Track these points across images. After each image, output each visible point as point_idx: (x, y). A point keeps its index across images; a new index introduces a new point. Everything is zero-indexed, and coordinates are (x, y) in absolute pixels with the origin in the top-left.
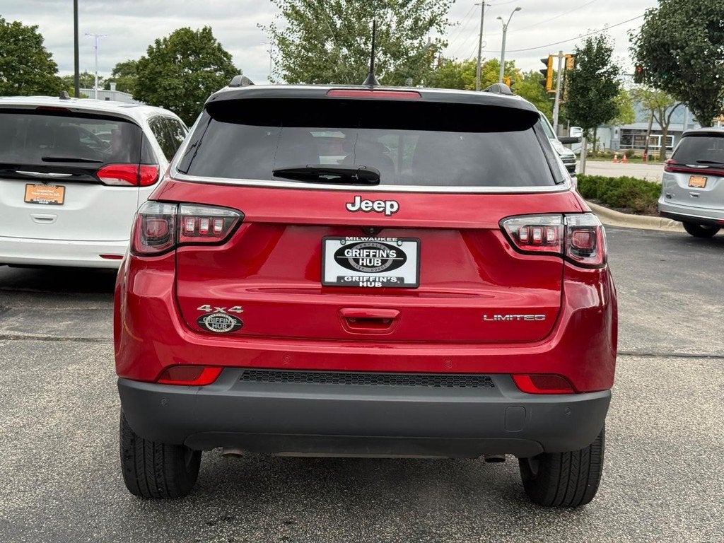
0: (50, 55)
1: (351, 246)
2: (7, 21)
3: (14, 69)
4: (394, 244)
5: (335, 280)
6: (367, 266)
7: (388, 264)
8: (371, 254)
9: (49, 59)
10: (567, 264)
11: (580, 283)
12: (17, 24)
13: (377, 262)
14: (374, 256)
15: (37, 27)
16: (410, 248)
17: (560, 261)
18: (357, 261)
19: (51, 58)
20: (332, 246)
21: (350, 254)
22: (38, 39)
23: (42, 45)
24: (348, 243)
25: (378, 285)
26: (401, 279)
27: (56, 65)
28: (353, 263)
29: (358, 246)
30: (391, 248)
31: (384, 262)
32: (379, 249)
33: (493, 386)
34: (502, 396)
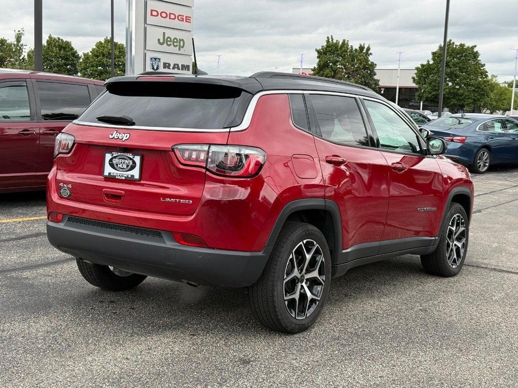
0: (484, 65)
1: (115, 157)
2: (456, 44)
3: (457, 76)
4: (131, 157)
5: (107, 174)
6: (121, 168)
7: (129, 167)
8: (123, 162)
9: (482, 68)
10: (208, 173)
11: (233, 186)
12: (462, 46)
13: (125, 166)
14: (124, 163)
15: (475, 46)
16: (137, 159)
17: (204, 171)
18: (117, 165)
19: (484, 68)
20: (108, 157)
21: (115, 161)
22: (476, 55)
23: (478, 59)
24: (114, 155)
25: (124, 178)
26: (133, 176)
27: (487, 72)
28: (115, 166)
29: (118, 157)
30: (131, 159)
31: (127, 166)
32: (126, 159)
33: (161, 237)
34: (165, 243)
